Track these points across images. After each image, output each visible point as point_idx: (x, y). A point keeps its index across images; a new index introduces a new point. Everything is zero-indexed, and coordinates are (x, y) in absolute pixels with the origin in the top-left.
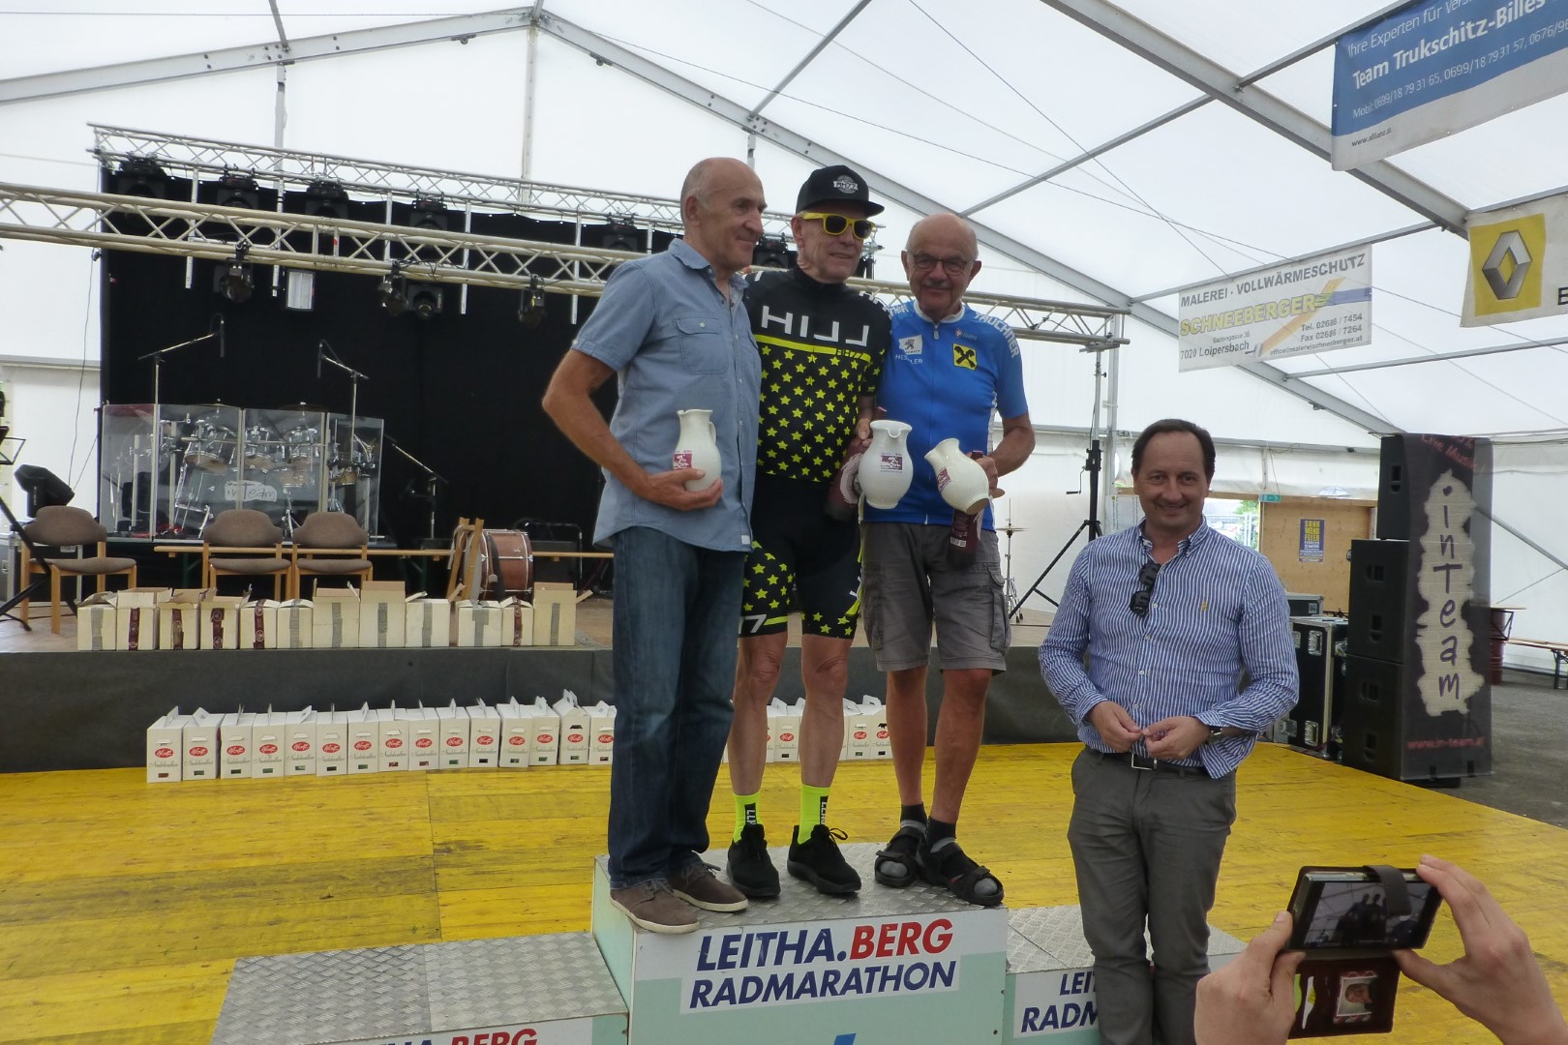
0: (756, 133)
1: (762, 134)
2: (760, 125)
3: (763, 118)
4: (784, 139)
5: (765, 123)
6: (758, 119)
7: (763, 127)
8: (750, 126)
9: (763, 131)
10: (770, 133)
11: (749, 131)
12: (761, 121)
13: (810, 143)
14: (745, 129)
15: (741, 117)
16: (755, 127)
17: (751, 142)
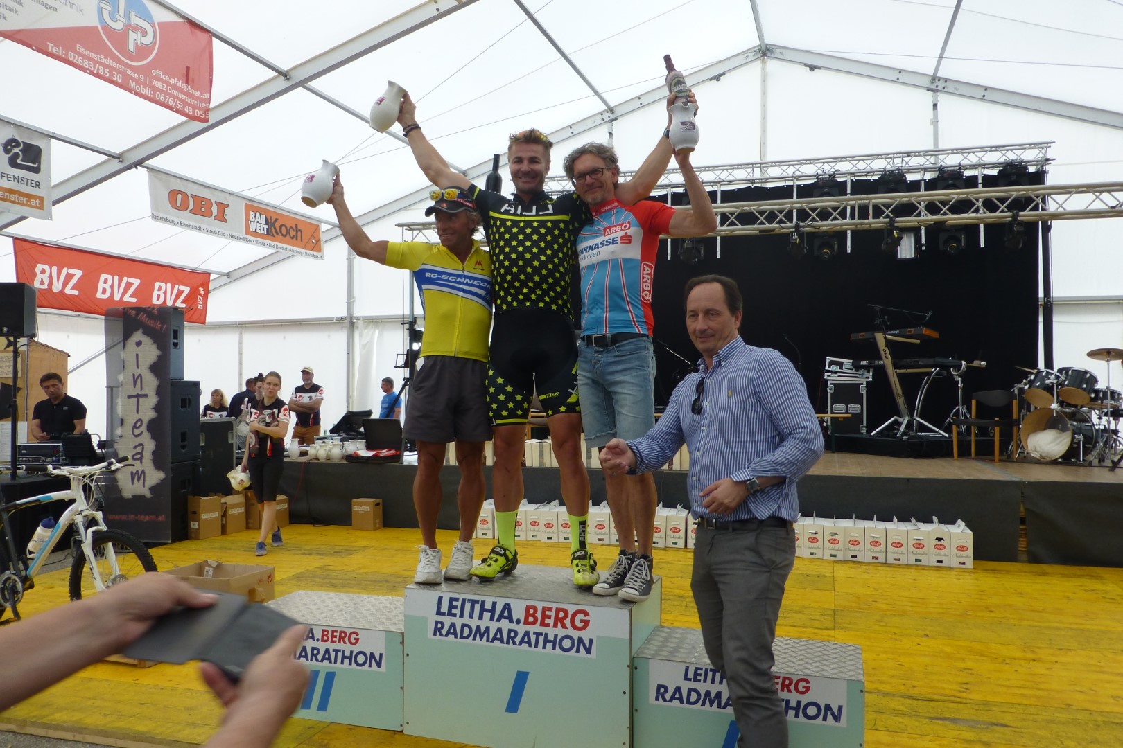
0: (938, 91)
1: (944, 90)
2: (941, 85)
3: (944, 78)
4: (962, 90)
5: (946, 82)
6: (939, 80)
7: (944, 85)
8: (933, 87)
9: (944, 88)
10: (950, 87)
11: (932, 90)
12: (941, 80)
13: (986, 89)
14: (929, 90)
15: (926, 82)
16: (937, 87)
17: (935, 98)
